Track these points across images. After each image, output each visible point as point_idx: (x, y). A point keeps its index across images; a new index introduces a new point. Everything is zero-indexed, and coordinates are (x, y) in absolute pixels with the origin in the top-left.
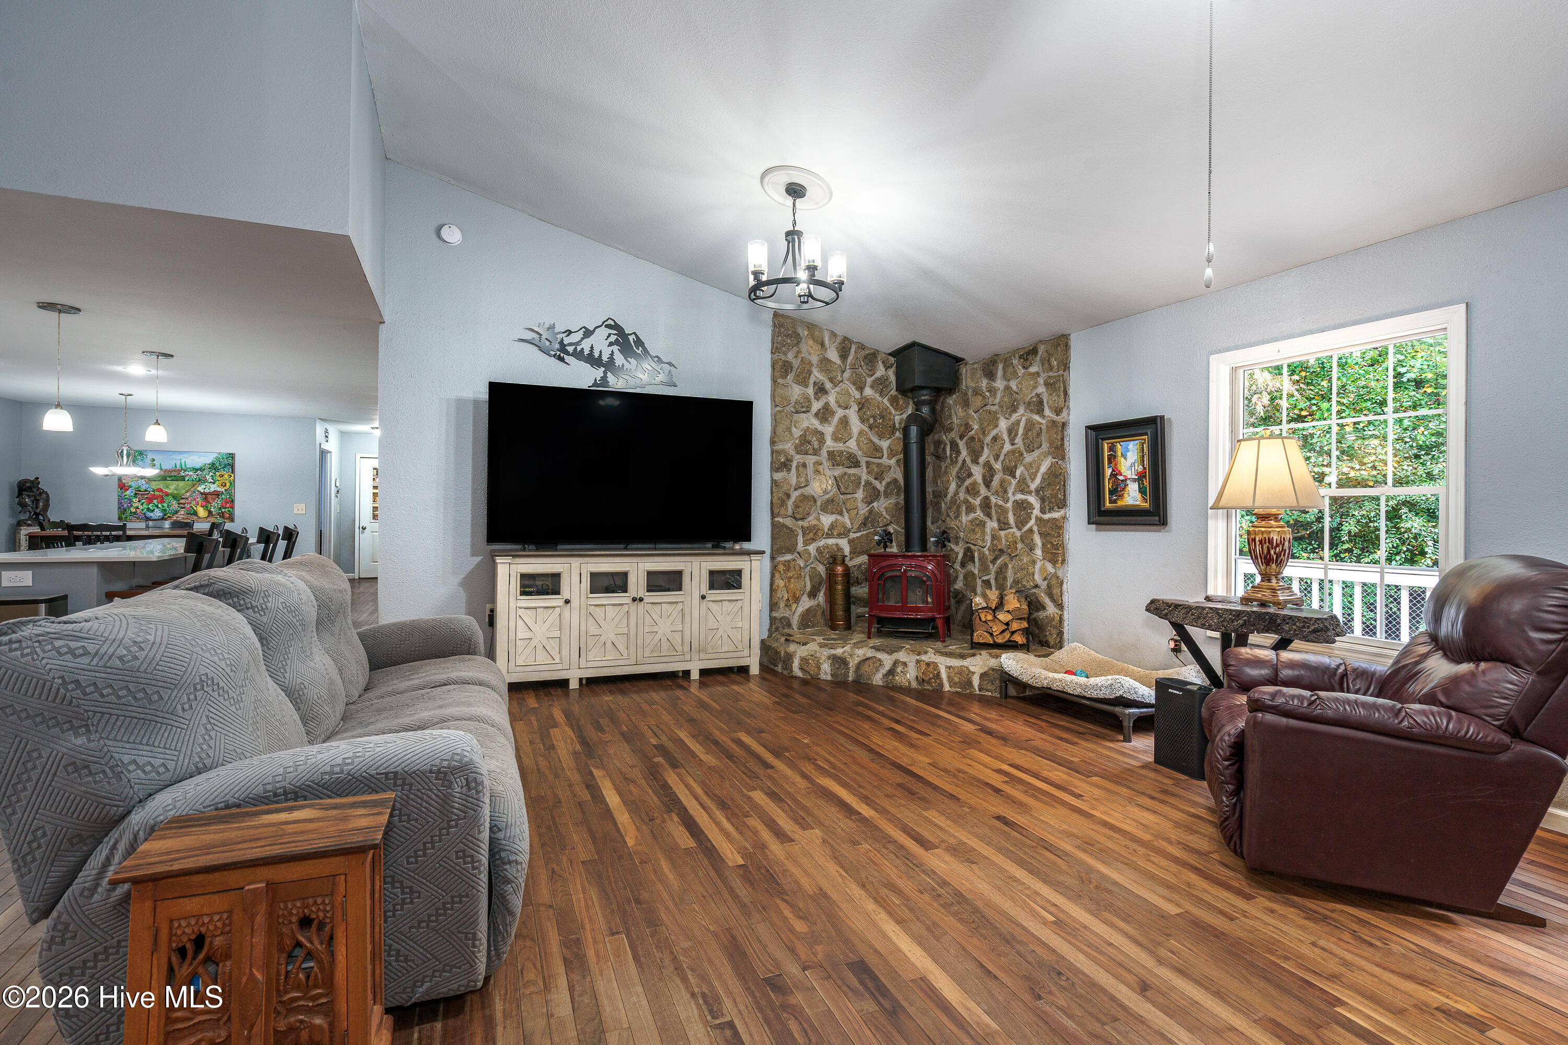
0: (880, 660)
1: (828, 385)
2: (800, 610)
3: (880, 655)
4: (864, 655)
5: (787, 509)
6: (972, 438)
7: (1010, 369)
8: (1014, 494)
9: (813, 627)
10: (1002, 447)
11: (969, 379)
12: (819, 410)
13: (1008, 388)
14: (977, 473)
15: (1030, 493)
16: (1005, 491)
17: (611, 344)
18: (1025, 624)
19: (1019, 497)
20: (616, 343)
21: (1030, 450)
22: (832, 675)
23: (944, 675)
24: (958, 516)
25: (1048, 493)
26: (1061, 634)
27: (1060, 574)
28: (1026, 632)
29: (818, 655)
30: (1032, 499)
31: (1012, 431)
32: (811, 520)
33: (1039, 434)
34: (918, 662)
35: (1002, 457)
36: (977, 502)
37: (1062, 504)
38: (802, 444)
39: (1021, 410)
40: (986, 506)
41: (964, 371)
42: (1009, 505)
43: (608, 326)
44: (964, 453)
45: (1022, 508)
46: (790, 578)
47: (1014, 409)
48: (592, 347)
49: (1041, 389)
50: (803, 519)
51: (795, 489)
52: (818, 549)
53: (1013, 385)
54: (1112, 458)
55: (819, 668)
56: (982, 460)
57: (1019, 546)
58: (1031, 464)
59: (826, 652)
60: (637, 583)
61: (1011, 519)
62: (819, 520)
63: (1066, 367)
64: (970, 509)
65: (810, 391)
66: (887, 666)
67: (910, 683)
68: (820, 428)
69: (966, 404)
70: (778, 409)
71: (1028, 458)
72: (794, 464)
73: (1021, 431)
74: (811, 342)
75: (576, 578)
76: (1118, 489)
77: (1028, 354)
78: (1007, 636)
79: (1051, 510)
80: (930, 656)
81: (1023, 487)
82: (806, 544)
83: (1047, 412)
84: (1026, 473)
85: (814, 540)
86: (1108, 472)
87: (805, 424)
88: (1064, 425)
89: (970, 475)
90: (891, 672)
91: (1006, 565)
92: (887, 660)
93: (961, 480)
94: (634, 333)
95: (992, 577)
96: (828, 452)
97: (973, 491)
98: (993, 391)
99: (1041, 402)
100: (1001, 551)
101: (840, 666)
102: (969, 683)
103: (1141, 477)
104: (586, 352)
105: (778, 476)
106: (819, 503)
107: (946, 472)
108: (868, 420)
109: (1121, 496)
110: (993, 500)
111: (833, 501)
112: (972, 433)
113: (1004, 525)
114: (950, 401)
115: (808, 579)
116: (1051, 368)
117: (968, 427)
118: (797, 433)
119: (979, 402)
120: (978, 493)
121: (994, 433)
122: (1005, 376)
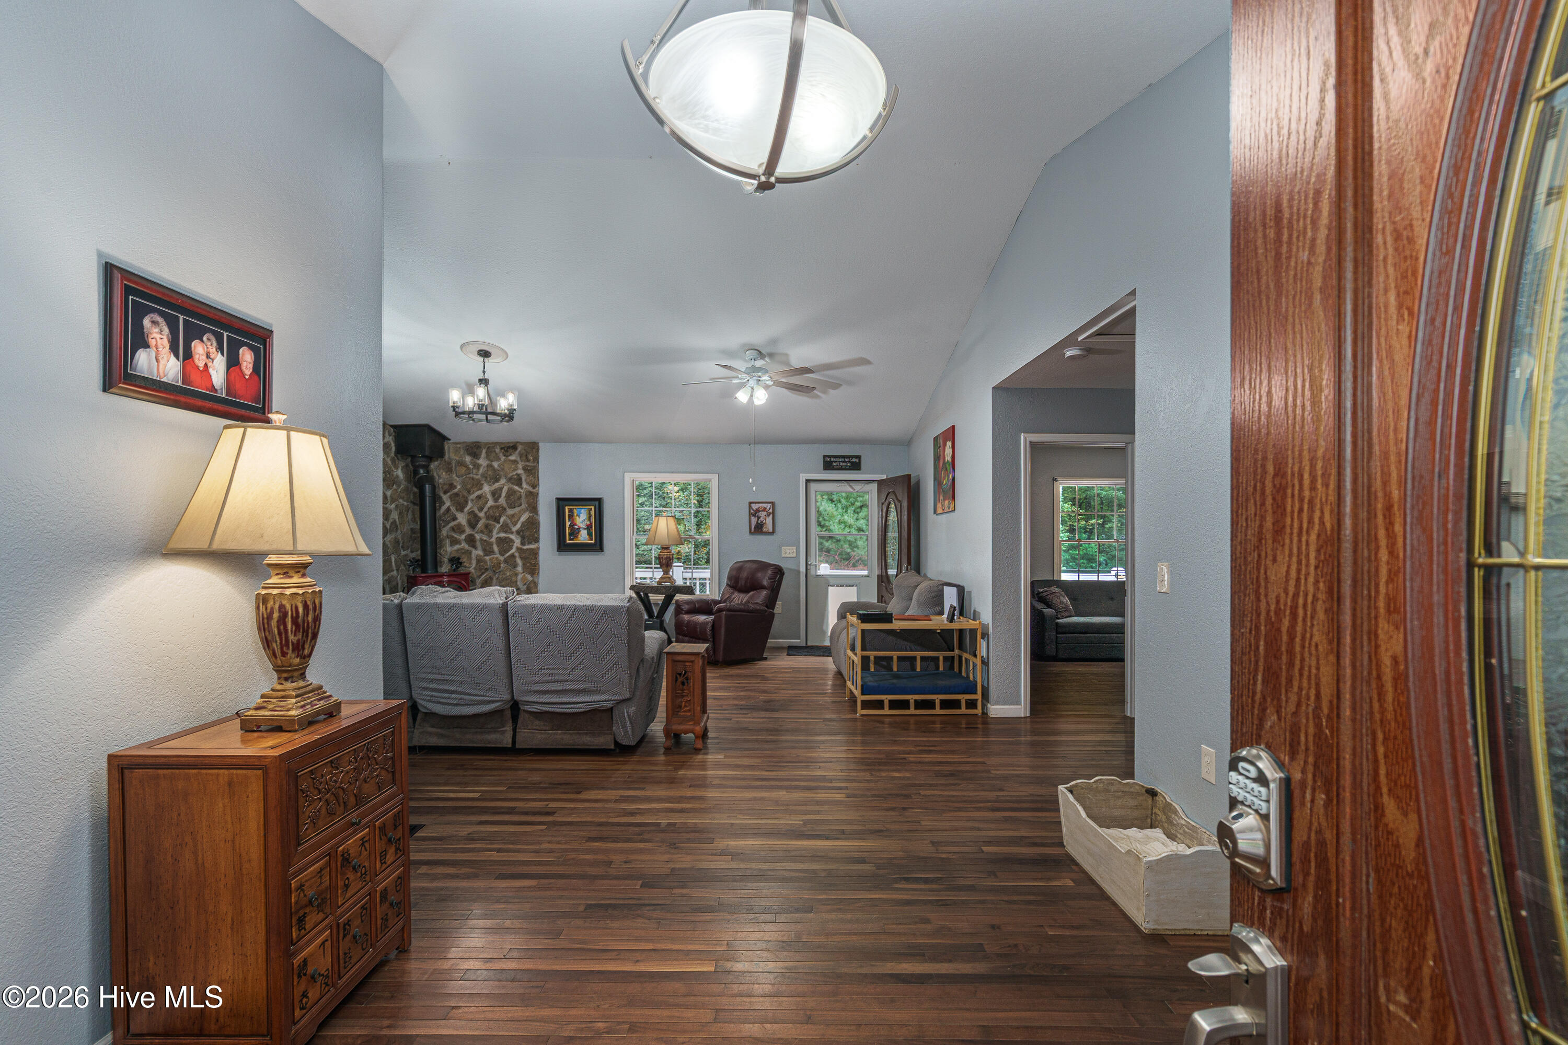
6: (457, 495)
7: (493, 454)
8: (498, 533)
10: (486, 503)
11: (450, 454)
14: (462, 519)
15: (512, 533)
16: (491, 531)
19: (502, 535)
21: (512, 506)
27: (536, 580)
30: (513, 537)
31: (496, 494)
33: (520, 498)
35: (485, 509)
36: (462, 537)
37: (537, 540)
39: (503, 481)
40: (471, 540)
41: (448, 445)
42: (493, 540)
44: (448, 503)
45: (505, 544)
47: (497, 480)
49: (520, 471)
53: (495, 464)
54: (571, 517)
56: (466, 509)
57: (502, 565)
58: (513, 516)
61: (496, 548)
63: (536, 460)
69: (449, 470)
71: (510, 512)
73: (504, 494)
76: (575, 533)
77: (509, 448)
79: (530, 543)
81: (505, 528)
83: (525, 485)
84: (509, 521)
86: (568, 524)
88: (537, 494)
89: (455, 519)
93: (445, 522)
97: (458, 529)
98: (477, 467)
99: (520, 479)
100: (487, 570)
103: (589, 527)
109: (577, 537)
110: (478, 537)
112: (456, 490)
113: (488, 551)
114: (435, 466)
116: (528, 460)
117: (452, 486)
119: (463, 470)
120: (463, 532)
121: (479, 493)
122: (488, 457)
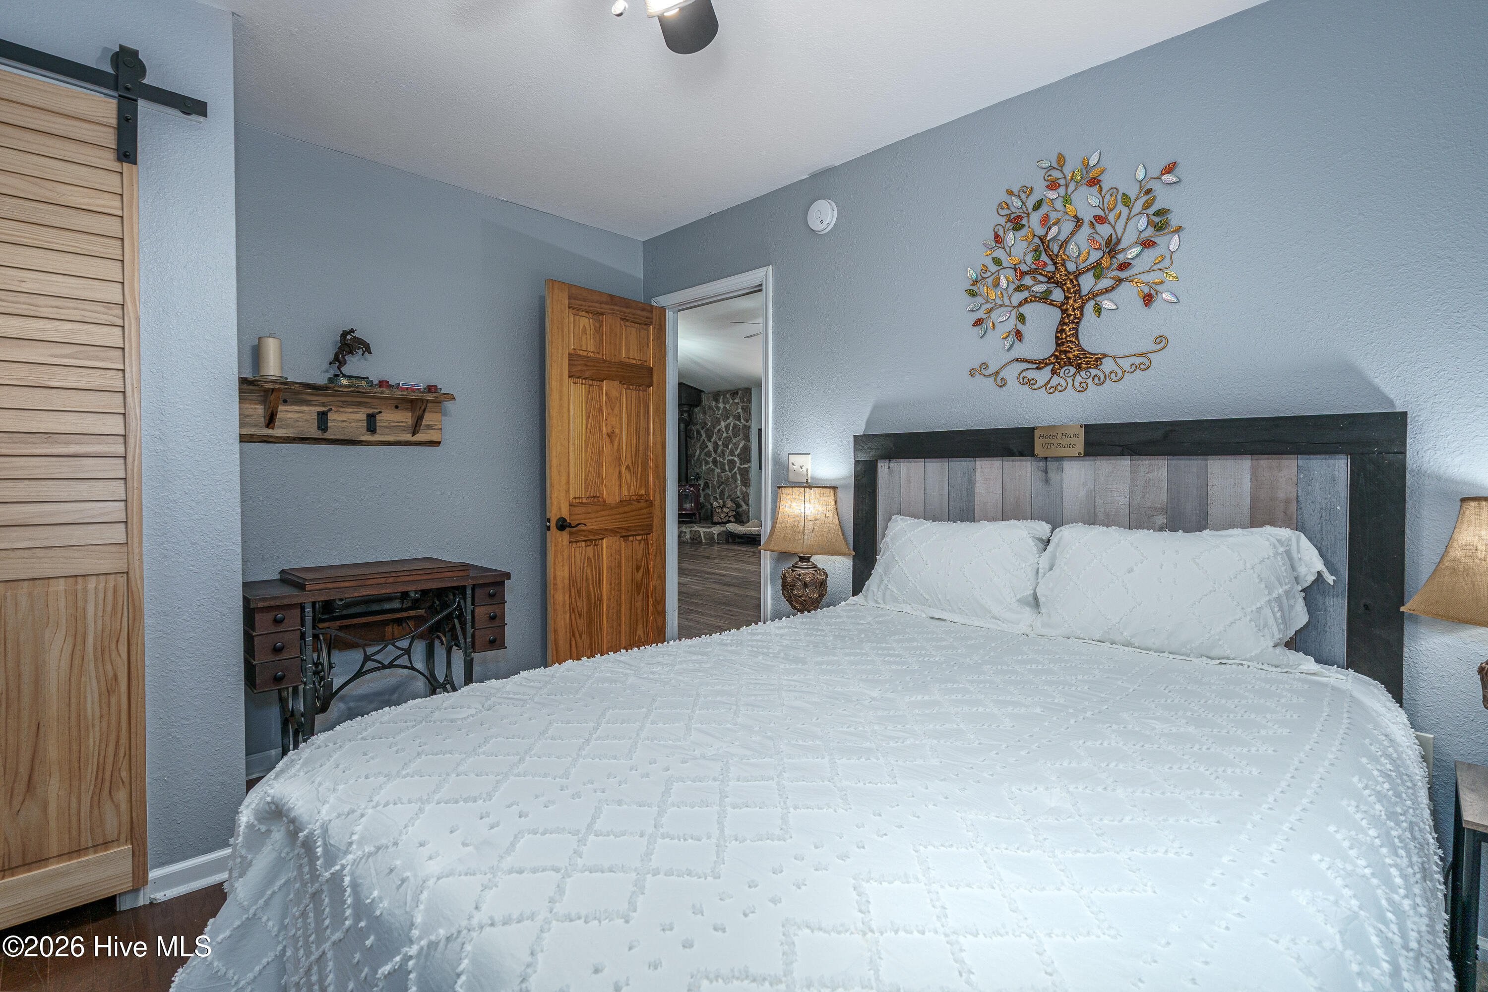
6: (708, 429)
7: (726, 399)
10: (722, 435)
11: (705, 402)
13: (725, 408)
14: (710, 446)
15: (736, 456)
16: (724, 455)
18: (734, 513)
19: (730, 458)
21: (735, 436)
23: (702, 536)
24: (701, 466)
25: (743, 456)
26: (748, 517)
27: (748, 491)
28: (734, 516)
30: (736, 459)
31: (727, 427)
33: (740, 430)
34: (691, 531)
35: (722, 439)
36: (710, 460)
37: (749, 461)
39: (731, 419)
40: (715, 462)
41: (703, 396)
42: (726, 461)
44: (704, 436)
45: (732, 463)
47: (728, 418)
49: (740, 410)
53: (727, 406)
56: (713, 440)
57: (730, 480)
58: (735, 443)
61: (727, 467)
63: (750, 401)
64: (707, 463)
69: (705, 413)
71: (734, 440)
73: (731, 428)
77: (734, 393)
78: (727, 518)
79: (744, 464)
80: (696, 528)
81: (732, 453)
83: (742, 421)
84: (734, 447)
88: (750, 427)
89: (707, 447)
91: (724, 489)
93: (702, 449)
95: (718, 495)
97: (708, 454)
98: (718, 408)
99: (740, 416)
100: (722, 482)
102: (713, 538)
107: (694, 445)
110: (718, 459)
112: (708, 427)
113: (723, 470)
114: (696, 410)
117: (706, 424)
119: (711, 412)
120: (710, 456)
121: (718, 428)
122: (724, 403)
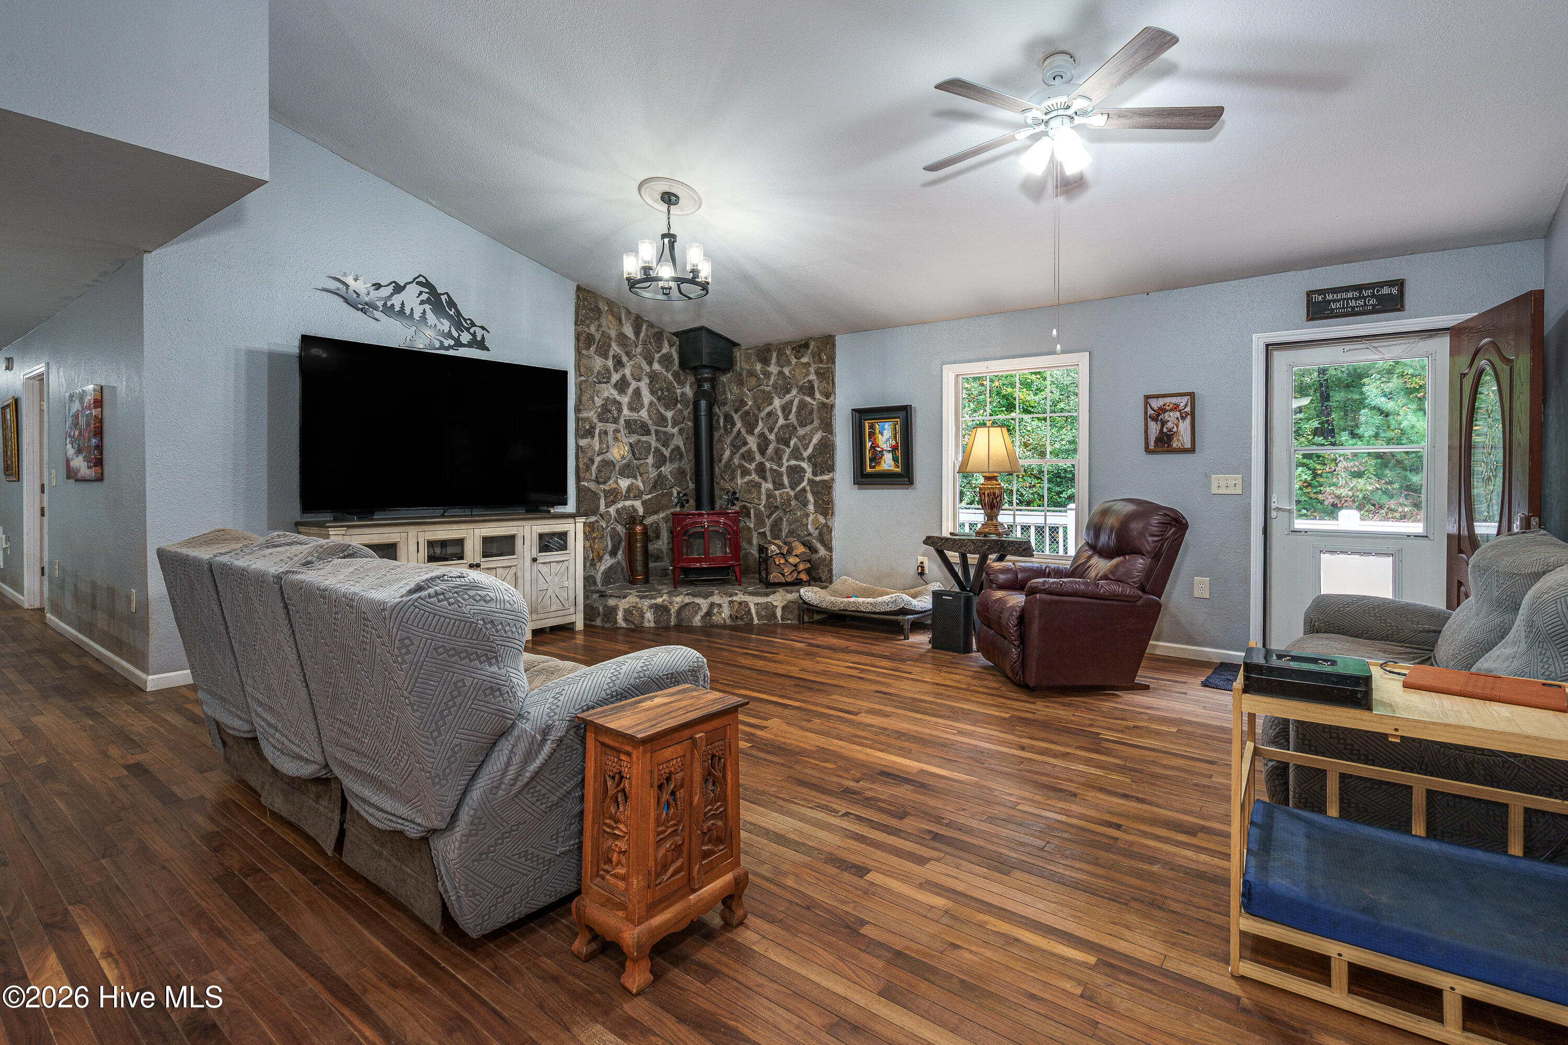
0: (698, 604)
1: (625, 359)
2: (603, 568)
3: (697, 600)
4: (682, 602)
5: (591, 474)
6: (747, 413)
7: (784, 358)
8: (788, 460)
9: (614, 583)
10: (777, 422)
11: (741, 363)
12: (618, 381)
13: (781, 373)
14: (752, 443)
15: (803, 460)
16: (781, 458)
17: (422, 303)
18: (808, 565)
19: (793, 462)
20: (427, 301)
21: (803, 425)
22: (655, 622)
23: (753, 611)
24: (733, 478)
25: (819, 460)
26: (831, 571)
27: (830, 524)
28: (808, 571)
29: (640, 605)
30: (804, 465)
31: (786, 409)
32: (611, 484)
33: (811, 412)
34: (731, 602)
35: (776, 430)
36: (752, 466)
37: (831, 469)
38: (603, 413)
39: (794, 392)
40: (761, 470)
41: (737, 354)
42: (784, 469)
43: (419, 283)
44: (739, 425)
45: (796, 473)
46: (595, 538)
47: (788, 391)
48: (403, 304)
49: (812, 377)
50: (604, 483)
51: (598, 455)
52: (617, 511)
53: (786, 371)
54: (872, 434)
55: (643, 618)
56: (756, 431)
57: (793, 503)
58: (804, 436)
59: (647, 603)
60: (473, 549)
61: (786, 480)
62: (617, 484)
63: (832, 359)
64: (746, 472)
65: (610, 363)
66: (705, 609)
67: (725, 621)
68: (618, 398)
69: (741, 383)
70: (583, 378)
71: (801, 432)
72: (597, 431)
73: (794, 409)
74: (610, 317)
75: (413, 547)
76: (876, 458)
77: (801, 347)
78: (795, 575)
79: (822, 473)
80: (740, 597)
81: (796, 454)
82: (607, 506)
83: (818, 395)
84: (799, 444)
85: (614, 502)
86: (869, 445)
87: (606, 394)
88: (832, 406)
89: (745, 444)
90: (709, 613)
91: (781, 519)
92: (704, 603)
93: (735, 448)
94: (447, 293)
95: (767, 529)
96: (625, 420)
97: (748, 456)
98: (767, 375)
99: (812, 387)
100: (777, 507)
101: (662, 613)
102: (774, 615)
103: (894, 449)
104: (397, 308)
105: (583, 442)
106: (617, 468)
107: (720, 441)
108: (657, 393)
109: (879, 463)
110: (768, 465)
111: (629, 465)
112: (747, 408)
113: (778, 485)
114: (724, 379)
115: (609, 538)
116: (821, 361)
117: (743, 403)
118: (599, 402)
119: (753, 382)
120: (752, 460)
121: (769, 409)
122: (778, 363)
